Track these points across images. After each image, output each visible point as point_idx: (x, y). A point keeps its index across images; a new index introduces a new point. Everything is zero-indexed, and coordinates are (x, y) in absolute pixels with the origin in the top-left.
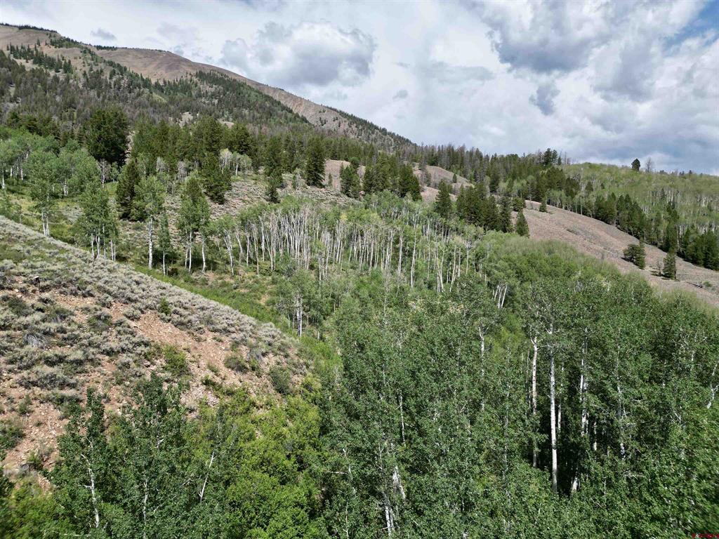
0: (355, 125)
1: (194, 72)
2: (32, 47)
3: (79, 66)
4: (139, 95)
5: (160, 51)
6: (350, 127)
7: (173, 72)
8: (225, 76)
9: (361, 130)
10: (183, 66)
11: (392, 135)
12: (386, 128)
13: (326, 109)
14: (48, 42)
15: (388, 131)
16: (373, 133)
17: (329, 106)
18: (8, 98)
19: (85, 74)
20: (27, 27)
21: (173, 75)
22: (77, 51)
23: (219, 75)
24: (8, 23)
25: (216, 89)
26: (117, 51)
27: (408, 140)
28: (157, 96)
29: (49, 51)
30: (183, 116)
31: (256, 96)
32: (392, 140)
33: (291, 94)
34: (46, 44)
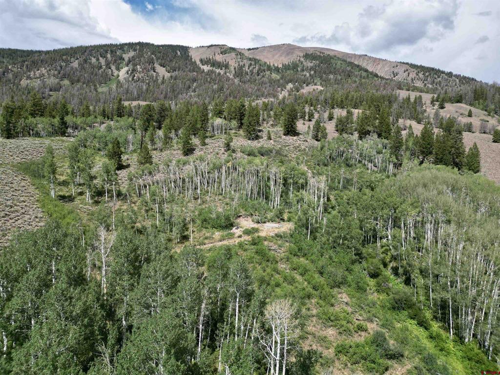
0: (422, 73)
1: (302, 55)
2: (211, 57)
3: (233, 64)
4: (263, 76)
5: (284, 44)
6: (417, 75)
7: (289, 57)
8: (323, 53)
9: (427, 76)
10: (297, 52)
11: (457, 76)
12: (452, 71)
13: (399, 64)
14: (219, 52)
15: (454, 73)
16: (439, 77)
17: (402, 62)
18: (192, 90)
19: (235, 68)
20: (212, 46)
21: (289, 59)
22: (233, 54)
23: (319, 54)
24: (203, 45)
25: (314, 63)
26: (259, 49)
27: (473, 79)
28: (275, 75)
29: (219, 58)
30: (287, 86)
31: (341, 64)
32: (457, 80)
33: (373, 57)
34: (218, 54)
